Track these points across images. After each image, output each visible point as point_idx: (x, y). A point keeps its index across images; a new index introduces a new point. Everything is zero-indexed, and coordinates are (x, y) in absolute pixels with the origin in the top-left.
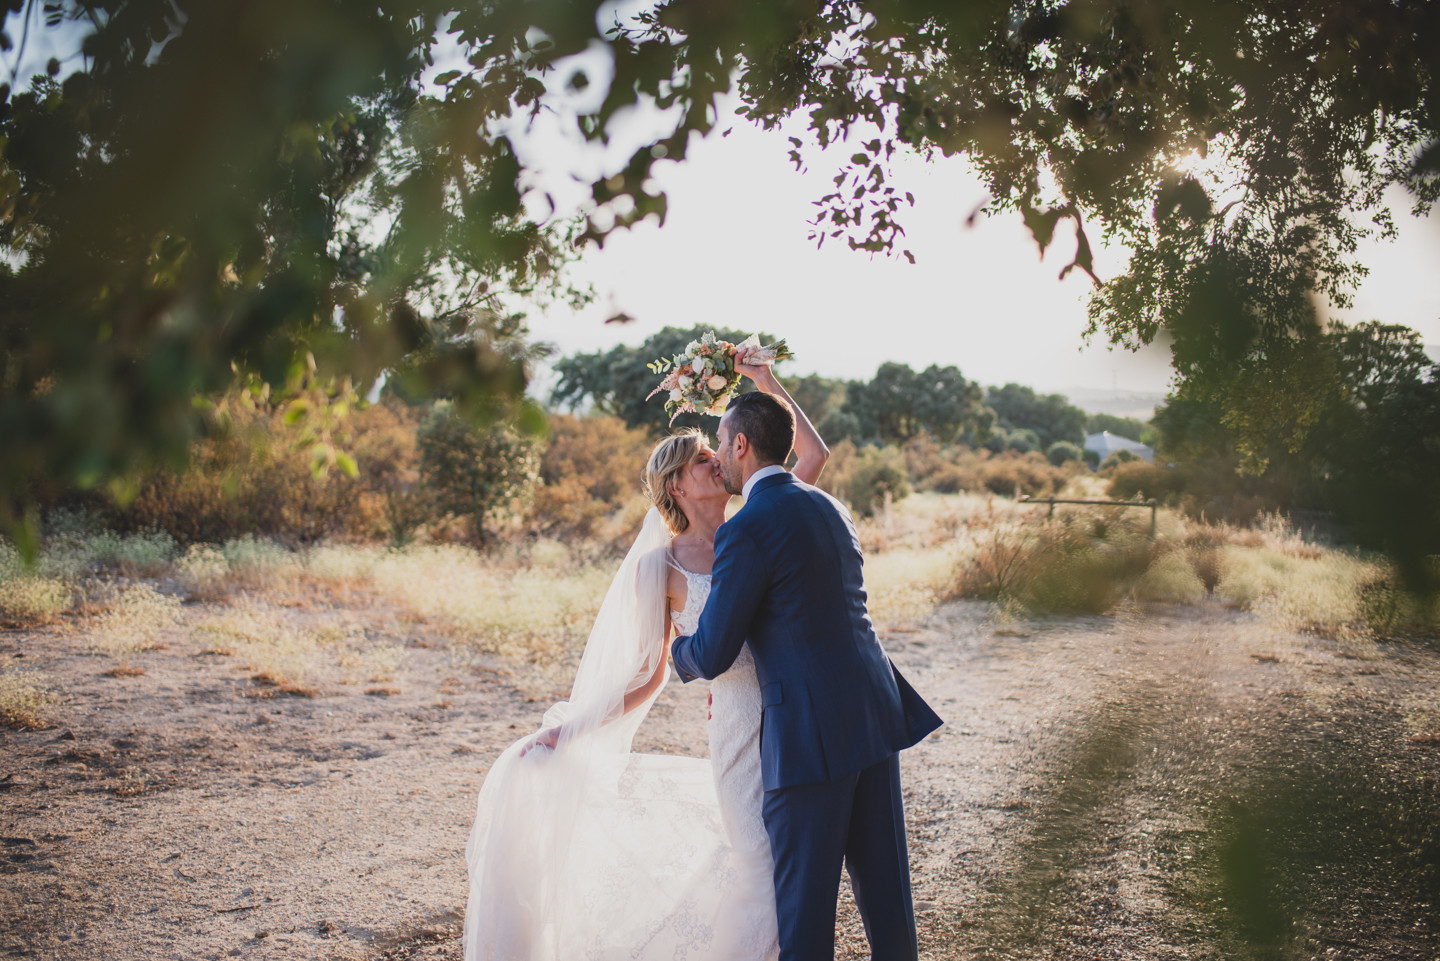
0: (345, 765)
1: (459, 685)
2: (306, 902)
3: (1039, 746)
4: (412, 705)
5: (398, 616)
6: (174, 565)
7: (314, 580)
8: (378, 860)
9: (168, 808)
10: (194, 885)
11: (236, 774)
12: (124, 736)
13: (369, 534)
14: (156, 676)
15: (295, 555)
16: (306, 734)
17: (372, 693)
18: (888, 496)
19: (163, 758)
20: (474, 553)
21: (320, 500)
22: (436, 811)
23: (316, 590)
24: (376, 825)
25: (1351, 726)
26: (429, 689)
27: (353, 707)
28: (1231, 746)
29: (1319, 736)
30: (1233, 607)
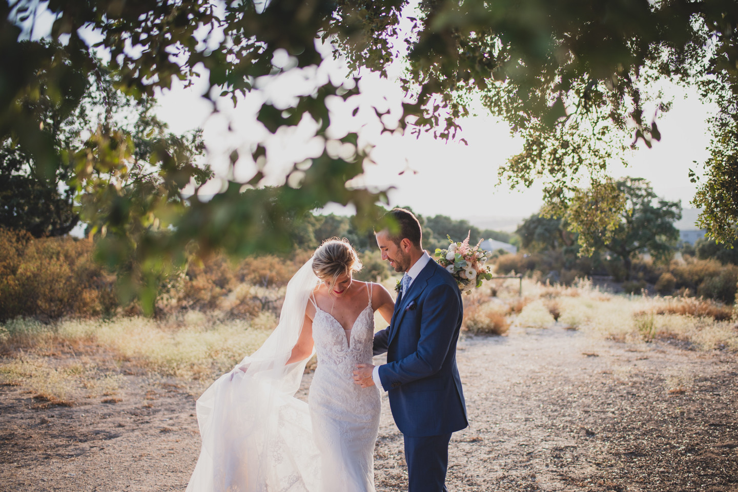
0: (98, 443)
1: (155, 394)
3: (482, 408)
4: (131, 407)
5: (114, 357)
7: (61, 340)
11: (34, 453)
13: (89, 313)
15: (49, 326)
16: (71, 427)
17: (106, 402)
20: (152, 320)
23: (63, 346)
24: (123, 475)
25: (639, 387)
26: (138, 397)
27: (96, 410)
28: (581, 401)
29: (624, 393)
30: (568, 329)
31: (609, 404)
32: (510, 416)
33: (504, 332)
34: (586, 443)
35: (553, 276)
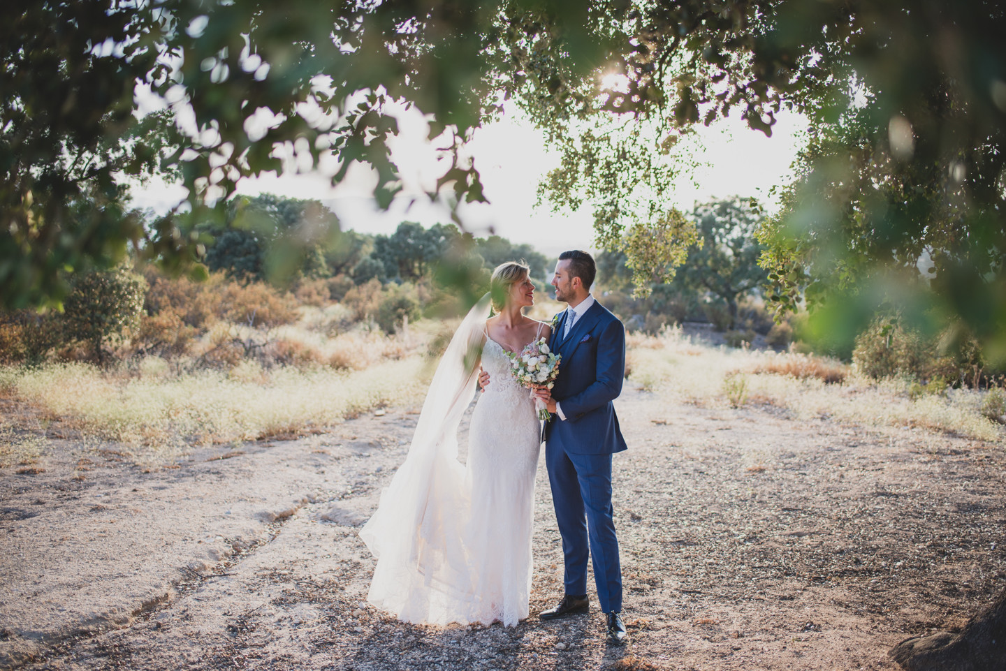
0: (7, 524)
1: (91, 464)
4: (55, 480)
5: (38, 416)
8: (41, 586)
13: (9, 356)
17: (23, 472)
18: (406, 318)
20: (94, 367)
22: (82, 551)
24: (36, 563)
25: (710, 463)
26: (67, 467)
27: (9, 483)
28: (634, 479)
29: (690, 470)
30: (641, 390)
31: (668, 483)
34: (629, 528)
35: (636, 322)
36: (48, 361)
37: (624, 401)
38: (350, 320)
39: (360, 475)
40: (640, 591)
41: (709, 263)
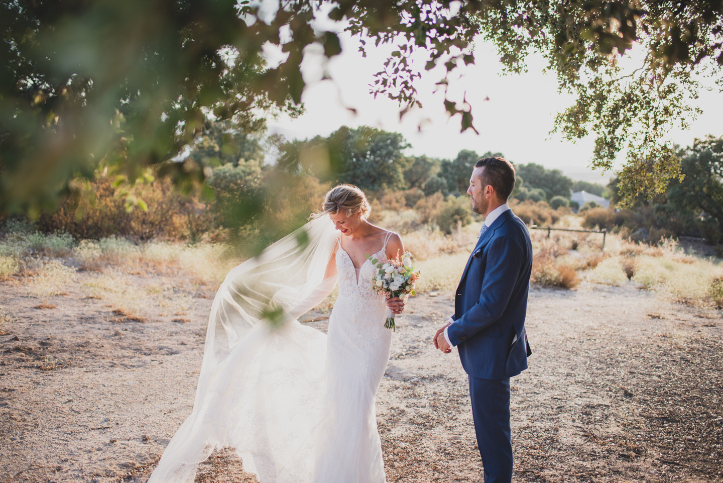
0: (160, 357)
2: (136, 425)
5: (191, 281)
6: (72, 251)
7: (147, 261)
8: (174, 406)
9: (67, 377)
10: (79, 415)
11: (102, 360)
12: (45, 340)
13: (177, 237)
14: (62, 309)
15: (137, 247)
16: (140, 341)
17: (175, 321)
18: (460, 223)
19: (65, 351)
20: (233, 247)
21: (152, 218)
23: (148, 266)
24: (173, 388)
25: (695, 353)
27: (165, 328)
28: (630, 362)
29: (678, 358)
30: (641, 288)
31: (658, 368)
32: (553, 369)
33: (573, 286)
34: (621, 403)
35: (641, 233)
36: (202, 242)
37: (626, 296)
38: (418, 222)
39: (413, 341)
40: (626, 458)
41: (705, 189)
